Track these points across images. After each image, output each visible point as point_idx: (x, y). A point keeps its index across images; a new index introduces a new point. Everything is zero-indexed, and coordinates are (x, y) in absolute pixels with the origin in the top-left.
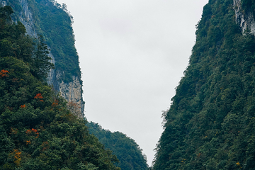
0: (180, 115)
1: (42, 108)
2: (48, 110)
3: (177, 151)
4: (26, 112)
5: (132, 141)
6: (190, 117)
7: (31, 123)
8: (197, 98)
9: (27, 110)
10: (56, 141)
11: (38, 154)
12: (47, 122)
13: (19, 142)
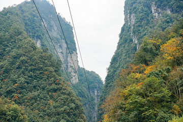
0: (112, 70)
1: (58, 85)
2: (60, 86)
3: (111, 84)
4: (53, 87)
5: (98, 75)
6: (115, 71)
7: (55, 91)
8: (118, 64)
9: (54, 86)
10: (63, 97)
11: (57, 101)
12: (60, 90)
13: (52, 97)
